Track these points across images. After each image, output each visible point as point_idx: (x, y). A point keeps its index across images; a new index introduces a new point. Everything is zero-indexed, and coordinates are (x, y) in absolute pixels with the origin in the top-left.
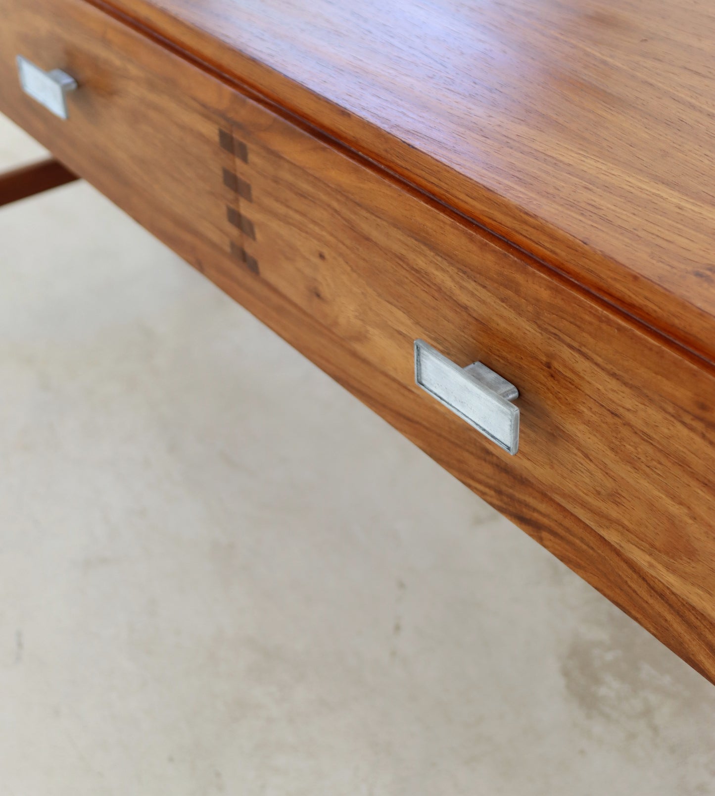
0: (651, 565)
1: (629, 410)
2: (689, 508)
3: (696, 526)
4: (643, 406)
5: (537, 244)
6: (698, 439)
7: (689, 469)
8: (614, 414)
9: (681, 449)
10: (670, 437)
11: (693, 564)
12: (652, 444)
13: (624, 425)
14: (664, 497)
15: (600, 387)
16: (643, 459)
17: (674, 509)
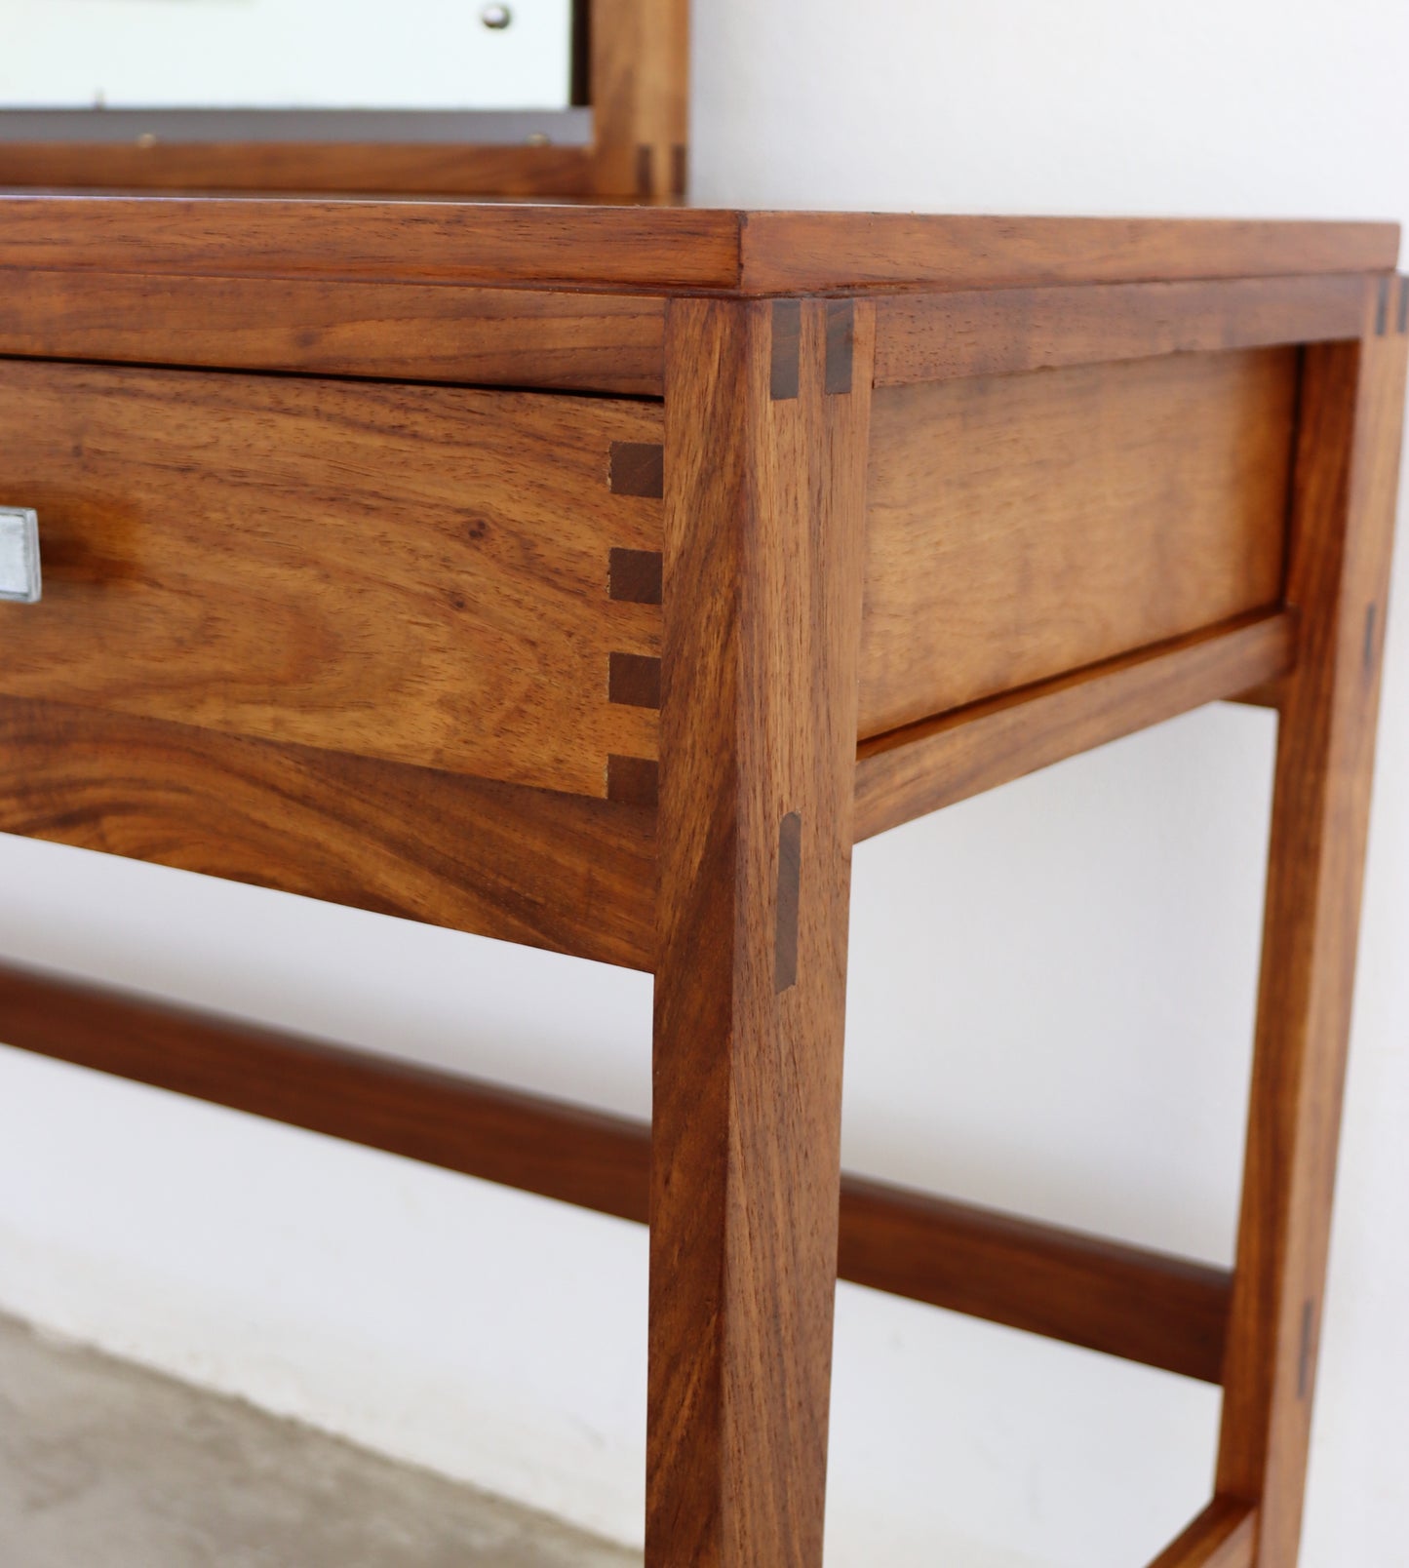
0: (277, 723)
1: (205, 447)
2: (316, 563)
3: (332, 588)
4: (223, 425)
5: (42, 243)
6: (310, 425)
7: (305, 489)
8: (185, 470)
9: (289, 460)
10: (270, 451)
11: (338, 668)
12: (247, 484)
13: (203, 478)
14: (276, 571)
15: (160, 435)
16: (238, 523)
17: (294, 581)
